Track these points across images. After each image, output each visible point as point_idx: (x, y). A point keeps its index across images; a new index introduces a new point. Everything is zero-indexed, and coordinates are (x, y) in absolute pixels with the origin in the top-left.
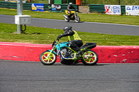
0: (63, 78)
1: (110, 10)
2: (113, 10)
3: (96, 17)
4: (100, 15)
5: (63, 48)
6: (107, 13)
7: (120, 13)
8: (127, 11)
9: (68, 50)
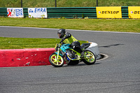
4: (2, 18)
7: (23, 16)
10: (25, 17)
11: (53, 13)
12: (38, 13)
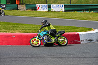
0: (7, 56)
1: (40, 8)
2: (42, 8)
3: (31, 13)
4: (33, 11)
5: (45, 35)
6: (38, 10)
7: (47, 10)
8: (52, 8)
9: (48, 36)
10: (49, 10)
11: (68, 8)
12: (58, 8)
